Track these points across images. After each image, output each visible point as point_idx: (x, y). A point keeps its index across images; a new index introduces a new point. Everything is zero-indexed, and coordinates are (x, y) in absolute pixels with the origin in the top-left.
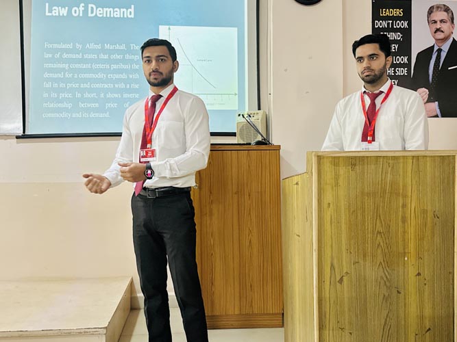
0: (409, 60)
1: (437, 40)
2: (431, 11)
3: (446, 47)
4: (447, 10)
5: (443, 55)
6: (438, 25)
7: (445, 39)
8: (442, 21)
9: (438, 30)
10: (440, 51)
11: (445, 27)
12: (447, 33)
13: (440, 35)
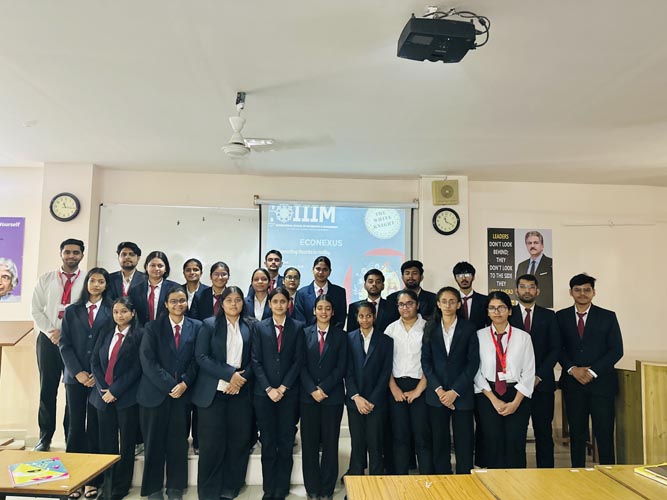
0: (513, 268)
1: (532, 255)
2: (527, 236)
3: (538, 260)
4: (538, 235)
5: (536, 265)
6: (533, 245)
7: (538, 254)
8: (535, 242)
9: (533, 248)
10: (534, 262)
11: (537, 246)
12: (539, 250)
13: (534, 252)
